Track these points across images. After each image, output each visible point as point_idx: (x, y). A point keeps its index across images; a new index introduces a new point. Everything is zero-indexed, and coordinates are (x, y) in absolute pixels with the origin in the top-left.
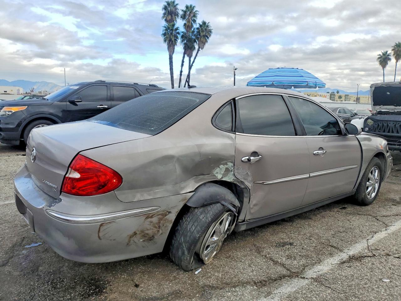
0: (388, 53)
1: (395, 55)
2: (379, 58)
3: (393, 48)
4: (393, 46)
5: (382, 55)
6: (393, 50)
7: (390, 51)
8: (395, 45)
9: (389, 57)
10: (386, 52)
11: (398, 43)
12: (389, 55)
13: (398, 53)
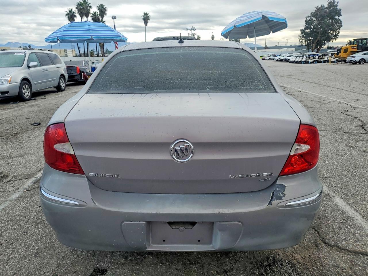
0: (73, 10)
1: (79, 13)
2: (67, 15)
3: (77, 6)
4: (76, 4)
5: (68, 12)
6: (76, 8)
7: (74, 9)
8: (78, 4)
9: (75, 14)
10: (72, 10)
11: (79, 2)
12: (74, 13)
13: (81, 11)
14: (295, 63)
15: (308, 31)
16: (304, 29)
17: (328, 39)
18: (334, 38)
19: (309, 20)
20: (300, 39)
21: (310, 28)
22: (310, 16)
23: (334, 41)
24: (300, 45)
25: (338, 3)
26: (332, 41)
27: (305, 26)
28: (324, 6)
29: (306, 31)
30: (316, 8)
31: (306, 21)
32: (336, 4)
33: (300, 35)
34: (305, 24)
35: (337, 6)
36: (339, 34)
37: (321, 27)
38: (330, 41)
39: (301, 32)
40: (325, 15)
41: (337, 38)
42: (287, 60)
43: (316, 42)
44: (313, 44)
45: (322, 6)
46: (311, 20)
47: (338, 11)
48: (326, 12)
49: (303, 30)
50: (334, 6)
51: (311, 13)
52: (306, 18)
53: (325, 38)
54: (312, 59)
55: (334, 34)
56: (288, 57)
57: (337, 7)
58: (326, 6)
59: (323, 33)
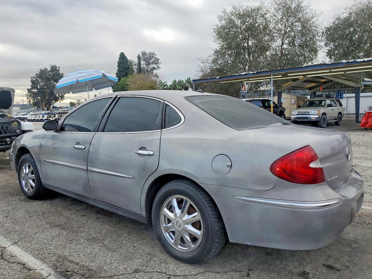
14: (36, 121)
15: (35, 90)
16: (31, 88)
17: (56, 100)
18: (61, 98)
19: (35, 80)
20: (28, 98)
21: (37, 88)
22: (35, 76)
23: (61, 101)
24: (28, 104)
25: (59, 68)
26: (60, 101)
27: (32, 86)
28: (47, 69)
29: (33, 90)
30: (41, 70)
31: (32, 81)
32: (58, 68)
33: (27, 94)
34: (31, 84)
35: (59, 70)
36: (64, 96)
37: (48, 88)
38: (57, 101)
39: (28, 91)
40: (50, 77)
41: (64, 98)
42: (23, 118)
43: (45, 101)
44: (42, 103)
45: (46, 69)
46: (37, 80)
47: (60, 75)
48: (50, 75)
49: (30, 90)
50: (56, 70)
51: (37, 74)
52: (31, 78)
53: (53, 98)
54: (53, 117)
55: (61, 95)
56: (22, 115)
57: (60, 72)
58: (49, 69)
59: (50, 94)
